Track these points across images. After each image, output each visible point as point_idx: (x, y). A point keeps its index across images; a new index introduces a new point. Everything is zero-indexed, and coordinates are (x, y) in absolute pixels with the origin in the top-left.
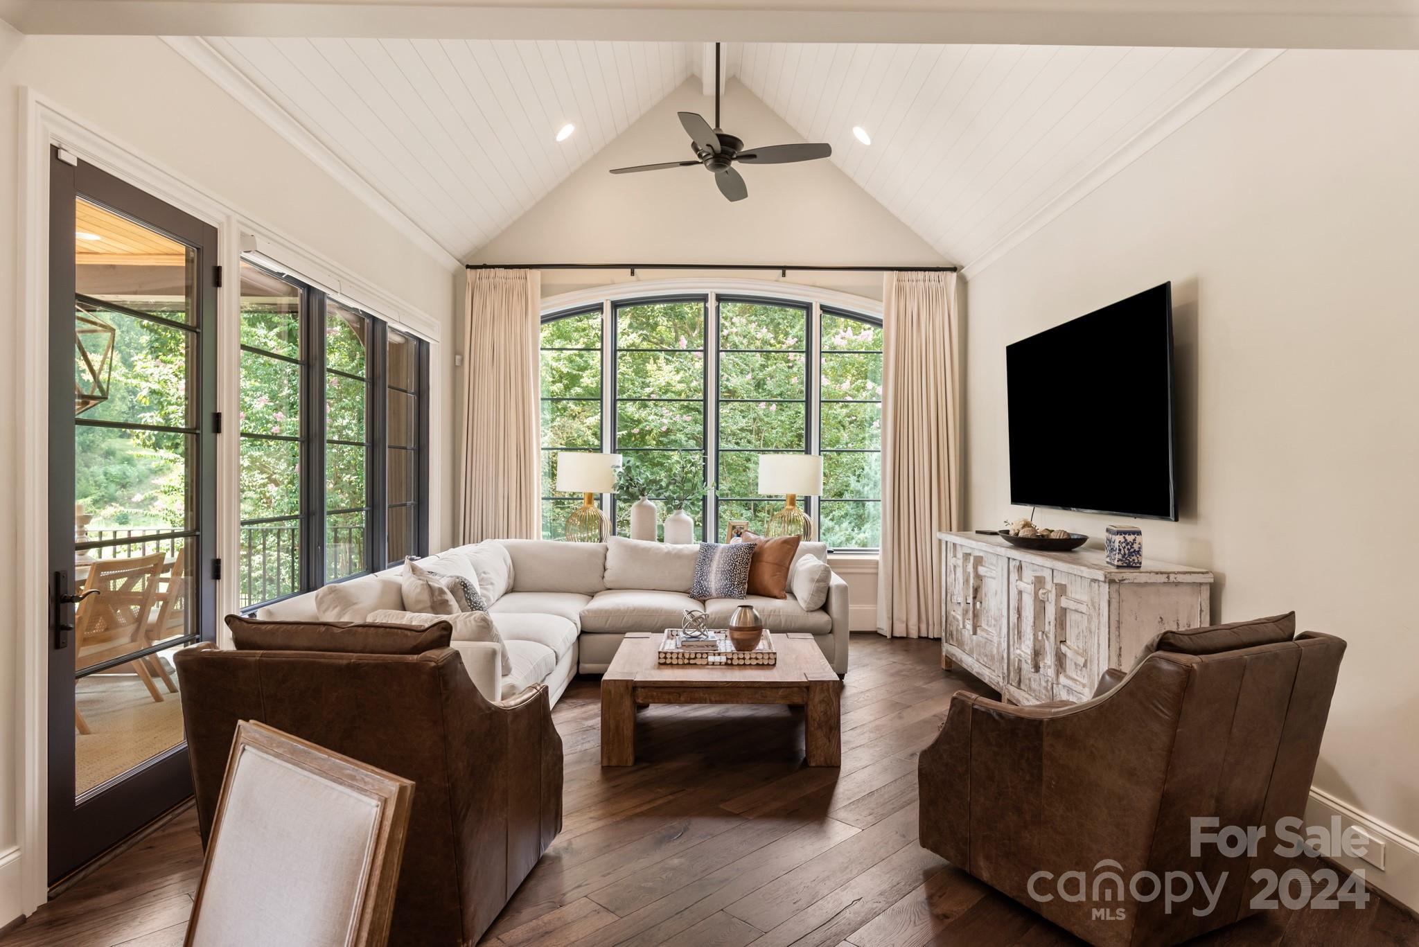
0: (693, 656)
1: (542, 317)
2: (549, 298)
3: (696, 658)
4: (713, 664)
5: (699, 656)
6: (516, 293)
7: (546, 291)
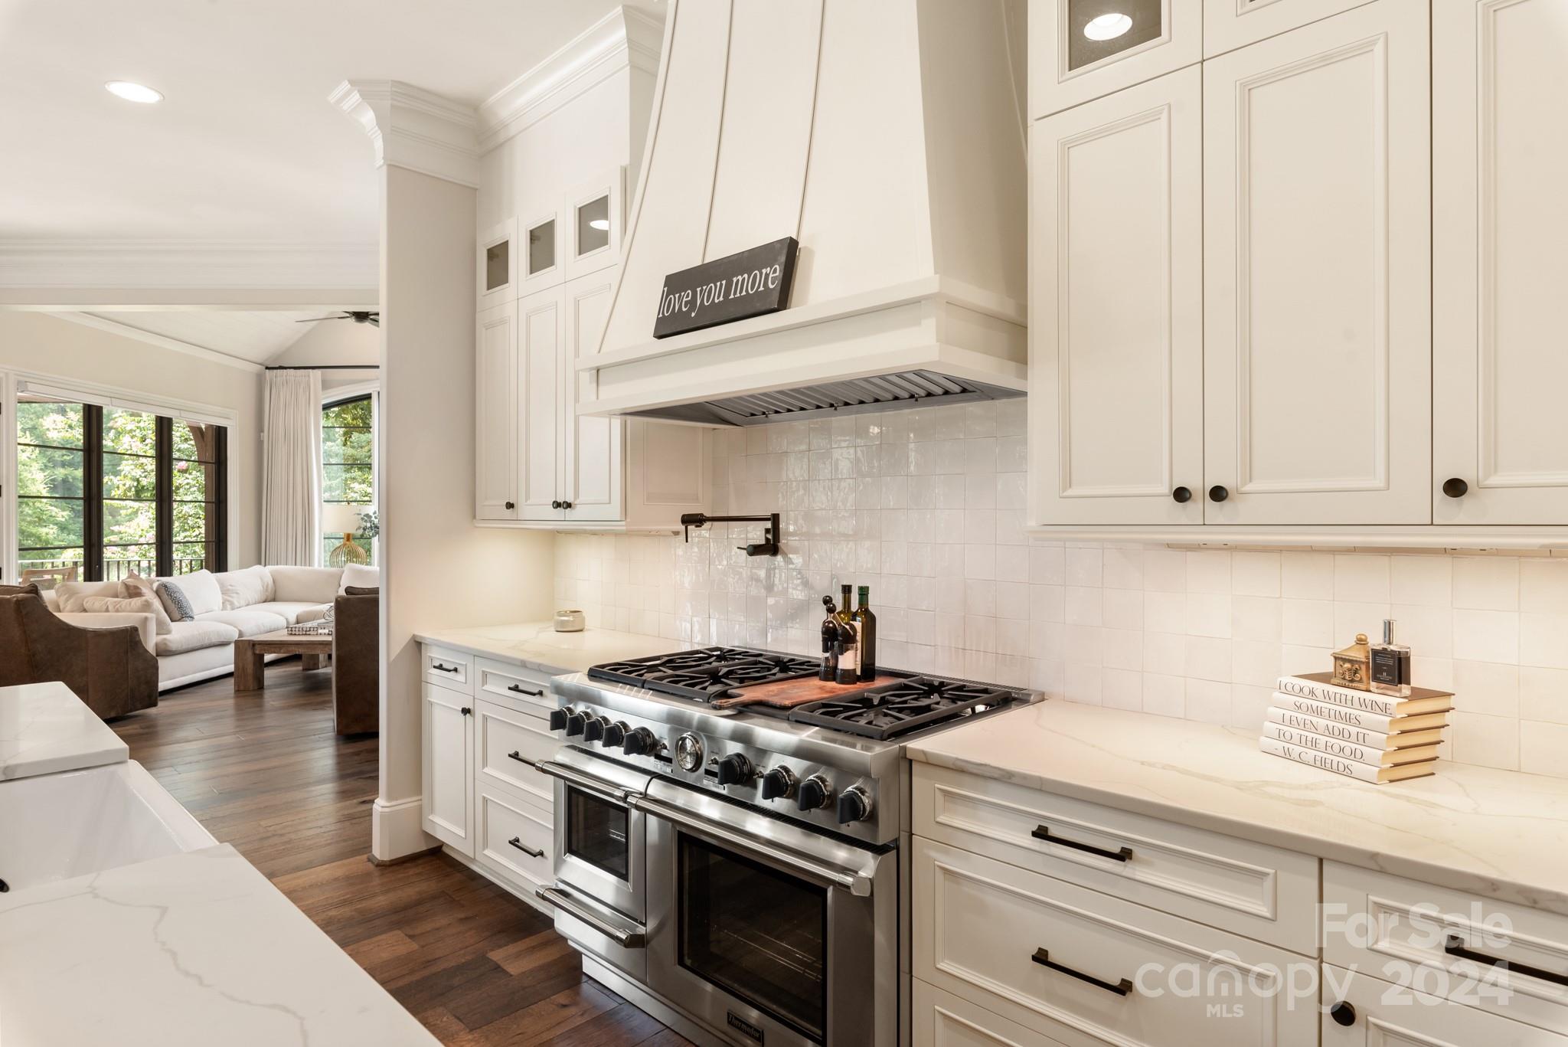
0: (308, 629)
1: (324, 405)
2: (330, 390)
3: (310, 630)
4: (321, 634)
5: (312, 629)
6: (302, 387)
7: (326, 385)
